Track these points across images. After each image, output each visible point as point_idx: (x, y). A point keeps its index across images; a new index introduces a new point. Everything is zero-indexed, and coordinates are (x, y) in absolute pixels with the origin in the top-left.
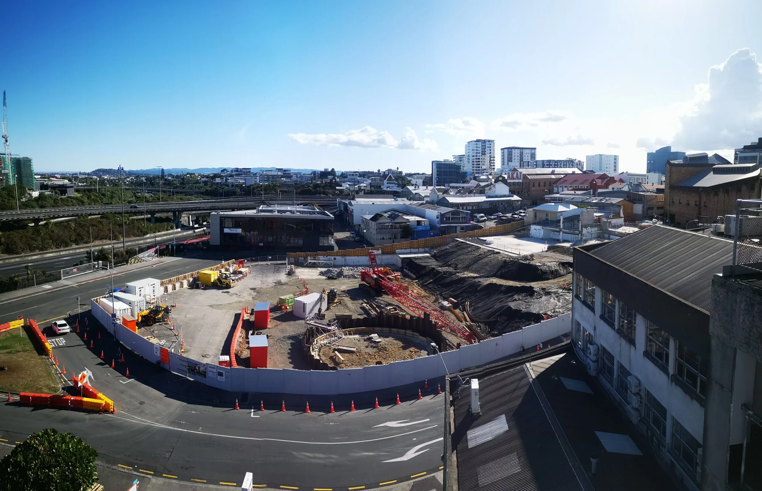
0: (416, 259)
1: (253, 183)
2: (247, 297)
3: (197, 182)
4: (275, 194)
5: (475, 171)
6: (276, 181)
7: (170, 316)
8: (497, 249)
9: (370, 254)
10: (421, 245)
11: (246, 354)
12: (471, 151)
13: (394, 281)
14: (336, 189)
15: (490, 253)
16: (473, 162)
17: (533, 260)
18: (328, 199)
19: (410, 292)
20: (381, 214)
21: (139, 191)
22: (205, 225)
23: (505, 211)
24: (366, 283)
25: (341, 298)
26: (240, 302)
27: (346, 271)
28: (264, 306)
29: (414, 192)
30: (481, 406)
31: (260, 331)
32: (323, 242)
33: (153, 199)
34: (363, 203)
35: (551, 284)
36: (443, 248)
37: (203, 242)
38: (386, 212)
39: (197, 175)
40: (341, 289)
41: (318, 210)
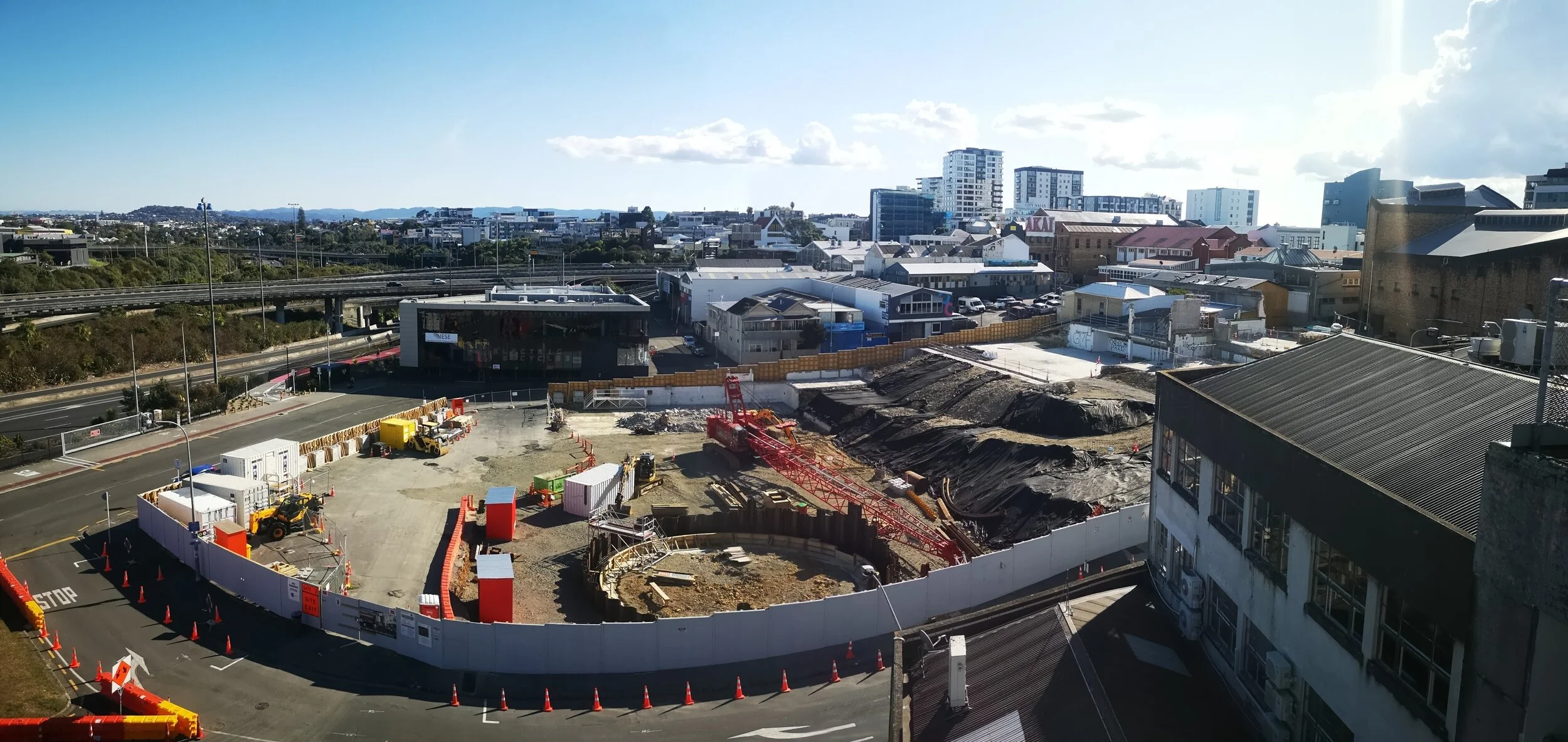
0: (833, 391)
1: (477, 239)
2: (472, 474)
3: (373, 237)
4: (521, 262)
5: (963, 212)
6: (523, 236)
7: (321, 516)
8: (1005, 369)
9: (726, 382)
10: (845, 362)
11: (470, 593)
12: (954, 170)
13: (782, 438)
14: (654, 249)
15: (991, 378)
16: (959, 192)
17: (1072, 393)
18: (635, 270)
19: (818, 459)
20: (755, 298)
21: (247, 255)
22: (390, 326)
23: (1021, 294)
24: (717, 442)
25: (662, 473)
26: (458, 485)
27: (674, 417)
28: (505, 494)
29: (830, 253)
30: (971, 692)
31: (498, 546)
32: (626, 358)
33: (281, 273)
34: (712, 277)
35: (1107, 444)
36: (895, 368)
37: (387, 360)
38: (764, 296)
39: (373, 223)
40: (663, 453)
41: (615, 294)
